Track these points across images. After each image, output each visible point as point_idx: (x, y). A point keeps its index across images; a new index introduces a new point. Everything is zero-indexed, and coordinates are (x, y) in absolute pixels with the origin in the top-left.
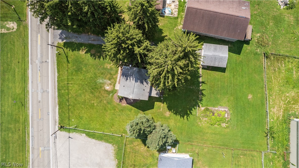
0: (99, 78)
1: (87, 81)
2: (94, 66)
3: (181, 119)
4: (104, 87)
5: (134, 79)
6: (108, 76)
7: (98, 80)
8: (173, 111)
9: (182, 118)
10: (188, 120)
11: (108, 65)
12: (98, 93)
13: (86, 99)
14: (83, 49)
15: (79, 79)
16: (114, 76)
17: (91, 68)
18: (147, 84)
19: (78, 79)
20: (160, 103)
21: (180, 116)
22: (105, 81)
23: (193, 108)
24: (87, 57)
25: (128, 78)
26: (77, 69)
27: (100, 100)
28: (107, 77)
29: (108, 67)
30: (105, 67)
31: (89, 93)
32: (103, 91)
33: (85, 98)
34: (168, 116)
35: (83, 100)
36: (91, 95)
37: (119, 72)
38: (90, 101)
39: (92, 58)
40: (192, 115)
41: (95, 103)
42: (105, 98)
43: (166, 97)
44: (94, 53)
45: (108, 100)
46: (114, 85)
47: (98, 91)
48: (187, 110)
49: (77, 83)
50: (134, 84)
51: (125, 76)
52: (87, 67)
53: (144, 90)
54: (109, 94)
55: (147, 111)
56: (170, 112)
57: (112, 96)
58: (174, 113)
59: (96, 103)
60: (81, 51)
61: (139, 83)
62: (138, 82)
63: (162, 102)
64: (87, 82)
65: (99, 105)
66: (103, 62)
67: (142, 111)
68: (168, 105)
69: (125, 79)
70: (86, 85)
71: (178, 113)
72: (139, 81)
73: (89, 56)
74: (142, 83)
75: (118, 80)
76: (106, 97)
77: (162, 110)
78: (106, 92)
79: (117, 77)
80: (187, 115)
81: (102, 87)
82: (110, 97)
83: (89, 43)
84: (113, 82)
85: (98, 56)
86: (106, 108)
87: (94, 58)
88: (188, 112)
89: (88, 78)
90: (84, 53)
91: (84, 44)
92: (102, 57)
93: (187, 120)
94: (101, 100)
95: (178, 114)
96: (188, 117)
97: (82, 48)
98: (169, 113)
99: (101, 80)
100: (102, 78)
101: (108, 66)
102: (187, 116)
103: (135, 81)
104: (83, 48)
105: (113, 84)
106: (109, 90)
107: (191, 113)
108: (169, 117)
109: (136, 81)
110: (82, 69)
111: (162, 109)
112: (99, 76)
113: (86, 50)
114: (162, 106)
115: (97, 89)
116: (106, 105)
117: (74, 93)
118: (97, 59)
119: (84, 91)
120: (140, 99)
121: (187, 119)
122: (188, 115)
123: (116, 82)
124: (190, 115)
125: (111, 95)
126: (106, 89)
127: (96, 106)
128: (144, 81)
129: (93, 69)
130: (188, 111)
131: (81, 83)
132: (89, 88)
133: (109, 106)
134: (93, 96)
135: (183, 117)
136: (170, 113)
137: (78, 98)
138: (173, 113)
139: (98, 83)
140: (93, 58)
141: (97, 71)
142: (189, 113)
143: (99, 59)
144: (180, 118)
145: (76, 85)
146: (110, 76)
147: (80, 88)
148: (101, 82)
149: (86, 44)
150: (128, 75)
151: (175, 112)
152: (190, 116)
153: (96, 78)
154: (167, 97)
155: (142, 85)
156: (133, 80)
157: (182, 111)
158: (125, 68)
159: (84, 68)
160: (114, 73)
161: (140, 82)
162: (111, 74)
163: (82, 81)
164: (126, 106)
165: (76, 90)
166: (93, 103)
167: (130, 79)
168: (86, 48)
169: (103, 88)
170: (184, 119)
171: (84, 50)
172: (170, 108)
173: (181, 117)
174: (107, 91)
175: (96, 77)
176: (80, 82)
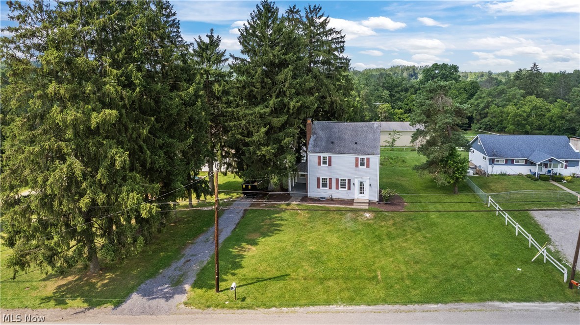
16: (333, 209)
30: (305, 219)
84: (350, 211)
99: (348, 224)
106: (372, 214)
126: (373, 218)
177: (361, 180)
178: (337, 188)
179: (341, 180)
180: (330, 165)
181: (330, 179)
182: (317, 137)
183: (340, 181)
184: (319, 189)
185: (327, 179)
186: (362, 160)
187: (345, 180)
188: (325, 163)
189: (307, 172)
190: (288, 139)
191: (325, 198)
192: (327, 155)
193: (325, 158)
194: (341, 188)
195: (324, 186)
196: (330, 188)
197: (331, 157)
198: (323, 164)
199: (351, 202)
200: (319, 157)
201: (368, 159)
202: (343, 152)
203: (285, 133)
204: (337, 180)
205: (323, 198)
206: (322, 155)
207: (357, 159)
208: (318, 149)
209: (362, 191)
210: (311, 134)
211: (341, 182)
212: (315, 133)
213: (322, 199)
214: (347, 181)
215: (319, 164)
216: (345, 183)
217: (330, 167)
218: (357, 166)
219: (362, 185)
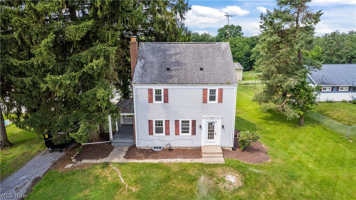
177: (211, 121)
178: (177, 133)
179: (183, 122)
180: (166, 101)
181: (167, 122)
182: (146, 62)
183: (180, 123)
184: (151, 136)
185: (162, 122)
186: (213, 91)
187: (188, 122)
188: (158, 98)
189: (133, 112)
190: (97, 62)
191: (160, 148)
192: (162, 87)
193: (158, 92)
194: (183, 132)
195: (159, 131)
196: (167, 133)
197: (167, 90)
198: (156, 100)
199: (197, 152)
200: (150, 91)
201: (221, 91)
202: (184, 82)
203: (93, 52)
204: (177, 122)
205: (157, 148)
206: (155, 88)
207: (205, 90)
208: (147, 79)
209: (211, 134)
210: (137, 58)
211: (182, 125)
212: (142, 58)
213: (156, 150)
214: (190, 123)
215: (151, 101)
216: (188, 125)
217: (166, 104)
218: (205, 101)
219: (211, 126)
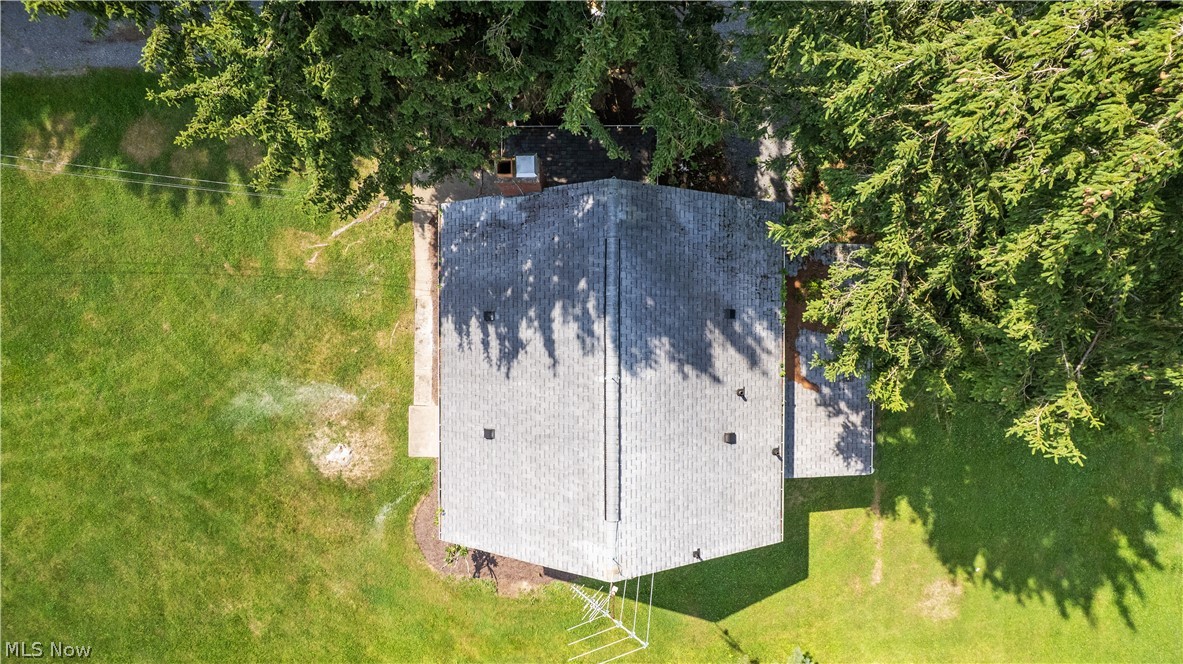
0: (245, 374)
1: (136, 425)
2: (182, 270)
3: (1066, 627)
4: (307, 457)
5: (598, 328)
6: (323, 350)
7: (240, 401)
8: (991, 566)
9: (1076, 613)
10: (1130, 624)
11: (305, 245)
12: (260, 518)
13: (156, 590)
14: (46, 136)
15: (59, 418)
16: (383, 340)
17: (157, 299)
18: (753, 361)
19: (50, 423)
20: (861, 511)
21: (1049, 598)
22: (304, 393)
23: (1158, 508)
24: (97, 197)
25: (527, 333)
26: (21, 328)
27: (291, 578)
28: (319, 359)
29: (311, 263)
30: (282, 263)
31: (176, 534)
32: (304, 495)
33: (148, 584)
34: (948, 613)
35: (134, 609)
36: (201, 549)
37: (417, 293)
38: (198, 603)
39: (144, 203)
40: (1159, 567)
41: (251, 613)
42: (334, 553)
43: (904, 445)
44: (157, 152)
45: (370, 567)
46: (391, 419)
47: (252, 500)
48: (1108, 533)
49: (51, 454)
50: (612, 395)
51: (487, 318)
52: (115, 298)
53: (731, 439)
54: (366, 514)
55: (749, 609)
56: (961, 574)
57: (398, 526)
58: (996, 584)
59: (258, 609)
60: (30, 153)
61: (663, 372)
62: (648, 357)
63: (877, 498)
64: (136, 437)
65: (289, 626)
66: (254, 220)
67: (702, 616)
68: (931, 520)
69: (486, 344)
70: (138, 459)
71: (1031, 572)
72: (661, 346)
73: (111, 191)
74: (699, 359)
75: (423, 367)
76: (341, 543)
77: (885, 575)
78: (332, 502)
79: (410, 339)
80: (1113, 579)
81: (289, 457)
82: (378, 536)
83: (93, 71)
84: (377, 397)
85: (198, 172)
86: (364, 642)
87: (165, 197)
88: (1116, 546)
89: (145, 392)
90: (60, 167)
91: (48, 83)
92: (233, 175)
93: (1121, 623)
94: (304, 581)
95: (1031, 582)
96: (1130, 598)
97: (43, 129)
98: (949, 587)
99: (267, 398)
100: (275, 373)
101: (310, 253)
102: (1119, 590)
103: (618, 347)
104: (48, 125)
105: (381, 412)
106: (357, 472)
107: (1148, 554)
108: (955, 621)
109: (631, 356)
110: (69, 322)
111: (879, 564)
112: (244, 362)
113: (81, 133)
114: (878, 535)
115: (244, 479)
116: (349, 615)
117: (31, 556)
118: (191, 207)
119: (131, 519)
120: (706, 556)
121: (1125, 611)
122: (1120, 575)
123: (409, 385)
124: (1139, 576)
125: (380, 518)
126: (326, 473)
127: (266, 639)
128: (714, 335)
129: (169, 299)
130: (1123, 541)
131: (82, 449)
132: (175, 485)
133: (386, 619)
134: (221, 551)
135: (1086, 602)
136: (958, 590)
137: (80, 600)
138: (989, 584)
139: (239, 430)
140: (154, 203)
141: (214, 317)
142: (1127, 553)
143: (216, 201)
144: (1055, 612)
145: (45, 474)
146: (338, 339)
147: (83, 499)
148: (269, 414)
149: (65, 83)
150: (517, 296)
151: (1006, 574)
152: (1147, 578)
153: (221, 385)
154: (916, 449)
155: (706, 380)
156: (587, 350)
157: (1069, 552)
158: (462, 228)
159: (92, 304)
160: (379, 308)
161: (672, 359)
162: (347, 323)
163: (89, 432)
164: (543, 596)
165: (54, 522)
166: (237, 620)
167: (549, 344)
168: (71, 116)
169: (299, 467)
170: (1093, 622)
171: (54, 141)
172: (952, 550)
173: (1068, 604)
174: (339, 487)
175: (214, 371)
176: (75, 443)
